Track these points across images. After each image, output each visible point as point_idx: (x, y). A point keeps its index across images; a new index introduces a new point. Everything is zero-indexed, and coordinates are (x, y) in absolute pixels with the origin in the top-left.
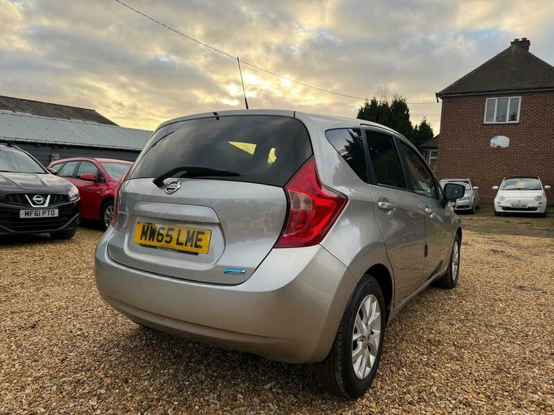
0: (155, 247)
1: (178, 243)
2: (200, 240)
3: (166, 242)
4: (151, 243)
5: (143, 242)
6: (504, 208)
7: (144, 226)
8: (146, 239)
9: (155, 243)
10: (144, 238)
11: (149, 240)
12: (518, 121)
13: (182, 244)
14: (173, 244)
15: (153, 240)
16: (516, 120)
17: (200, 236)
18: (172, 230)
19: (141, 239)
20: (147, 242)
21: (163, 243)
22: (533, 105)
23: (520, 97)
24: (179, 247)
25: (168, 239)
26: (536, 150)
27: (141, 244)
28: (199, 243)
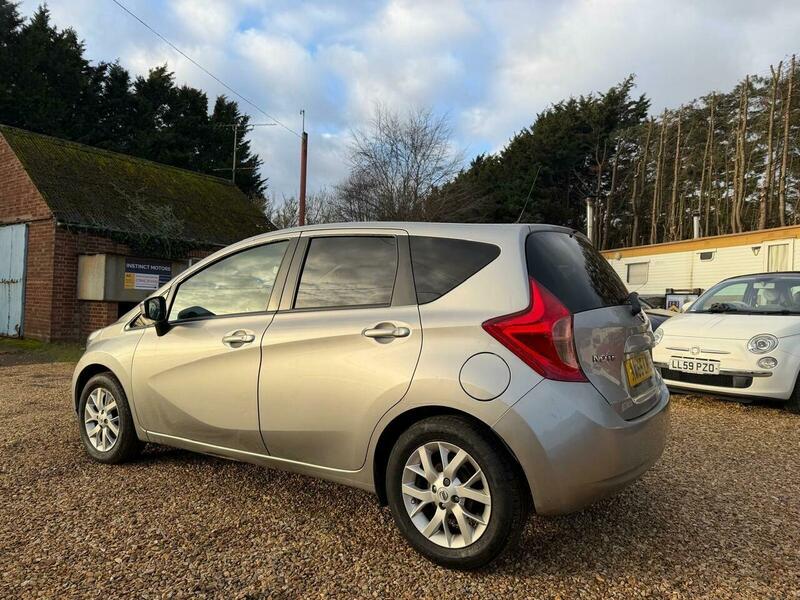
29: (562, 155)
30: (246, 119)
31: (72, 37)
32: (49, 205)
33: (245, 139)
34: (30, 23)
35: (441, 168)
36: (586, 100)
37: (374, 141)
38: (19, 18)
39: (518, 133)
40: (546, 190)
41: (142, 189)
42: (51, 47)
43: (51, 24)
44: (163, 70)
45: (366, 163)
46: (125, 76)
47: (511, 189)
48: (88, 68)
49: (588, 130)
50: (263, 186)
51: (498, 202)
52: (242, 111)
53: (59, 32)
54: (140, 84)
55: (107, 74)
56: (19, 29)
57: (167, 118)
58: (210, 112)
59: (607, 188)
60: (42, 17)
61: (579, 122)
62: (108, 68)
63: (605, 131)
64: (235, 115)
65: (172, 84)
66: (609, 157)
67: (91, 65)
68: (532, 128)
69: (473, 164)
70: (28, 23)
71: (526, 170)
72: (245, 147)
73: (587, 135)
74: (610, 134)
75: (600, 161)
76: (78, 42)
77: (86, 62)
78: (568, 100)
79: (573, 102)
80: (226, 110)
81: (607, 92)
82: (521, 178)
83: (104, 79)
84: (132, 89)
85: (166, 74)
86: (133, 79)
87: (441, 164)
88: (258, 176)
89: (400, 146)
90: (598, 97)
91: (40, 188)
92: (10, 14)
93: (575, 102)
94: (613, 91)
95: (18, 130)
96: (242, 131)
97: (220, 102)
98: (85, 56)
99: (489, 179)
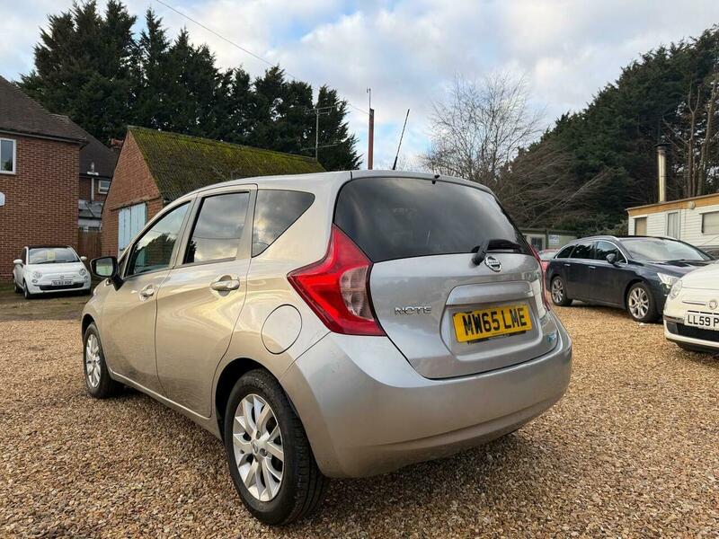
0: (486, 339)
1: (507, 327)
2: (523, 317)
3: (496, 329)
4: (480, 336)
5: (471, 337)
6: (42, 288)
7: (464, 317)
8: (473, 333)
9: (485, 334)
10: (470, 332)
11: (477, 332)
12: (14, 172)
13: (510, 327)
14: (502, 330)
15: (481, 332)
16: (11, 170)
17: (521, 313)
18: (495, 313)
19: (467, 334)
20: (476, 336)
21: (493, 331)
22: (32, 155)
23: (14, 141)
24: (509, 331)
25: (495, 325)
26: (42, 212)
27: (468, 342)
28: (523, 320)
29: (649, 105)
30: (344, 103)
31: (206, 51)
32: (159, 187)
33: (344, 121)
34: (175, 44)
35: (520, 129)
36: (678, 47)
37: (452, 110)
38: (167, 41)
39: (603, 89)
40: (631, 142)
41: (237, 170)
42: (190, 61)
43: (189, 43)
44: (276, 69)
45: (445, 131)
46: (247, 78)
47: (594, 144)
48: (219, 75)
49: (678, 78)
50: (359, 161)
51: (581, 158)
52: (340, 97)
53: (195, 48)
54: (258, 83)
55: (233, 77)
56: (167, 50)
57: (281, 109)
58: (315, 101)
59: (702, 135)
60: (183, 39)
61: (669, 70)
62: (234, 73)
63: (699, 77)
64: (335, 101)
65: (282, 80)
66: (704, 102)
67: (220, 72)
68: (617, 82)
69: (558, 122)
70: (173, 44)
71: (608, 123)
72: (344, 129)
73: (677, 83)
74: (705, 79)
75: (693, 108)
76: (211, 54)
77: (216, 70)
78: (657, 48)
79: (662, 50)
80: (328, 98)
81: (700, 35)
82: (604, 132)
83: (231, 82)
84: (253, 89)
85: (279, 72)
86: (253, 80)
87: (520, 125)
88: (355, 153)
89: (478, 111)
90: (691, 42)
91: (153, 173)
92: (159, 38)
93: (664, 49)
94: (707, 33)
95: (144, 129)
96: (341, 115)
97: (323, 91)
98: (215, 66)
99: (573, 136)
